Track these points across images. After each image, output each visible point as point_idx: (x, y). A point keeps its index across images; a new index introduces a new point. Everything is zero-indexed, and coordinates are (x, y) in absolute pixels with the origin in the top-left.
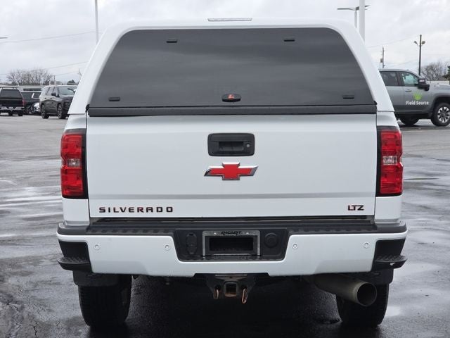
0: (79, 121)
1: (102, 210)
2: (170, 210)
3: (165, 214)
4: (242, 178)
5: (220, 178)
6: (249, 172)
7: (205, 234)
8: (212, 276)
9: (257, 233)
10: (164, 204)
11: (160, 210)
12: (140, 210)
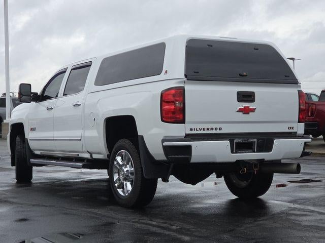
0: (180, 82)
1: (191, 130)
2: (220, 129)
3: (218, 132)
4: (250, 113)
5: (242, 113)
6: (253, 110)
7: (235, 141)
8: (243, 161)
9: (256, 140)
10: (218, 126)
11: (216, 129)
12: (208, 129)
